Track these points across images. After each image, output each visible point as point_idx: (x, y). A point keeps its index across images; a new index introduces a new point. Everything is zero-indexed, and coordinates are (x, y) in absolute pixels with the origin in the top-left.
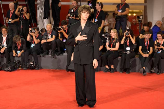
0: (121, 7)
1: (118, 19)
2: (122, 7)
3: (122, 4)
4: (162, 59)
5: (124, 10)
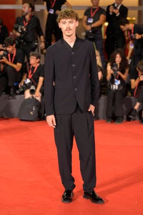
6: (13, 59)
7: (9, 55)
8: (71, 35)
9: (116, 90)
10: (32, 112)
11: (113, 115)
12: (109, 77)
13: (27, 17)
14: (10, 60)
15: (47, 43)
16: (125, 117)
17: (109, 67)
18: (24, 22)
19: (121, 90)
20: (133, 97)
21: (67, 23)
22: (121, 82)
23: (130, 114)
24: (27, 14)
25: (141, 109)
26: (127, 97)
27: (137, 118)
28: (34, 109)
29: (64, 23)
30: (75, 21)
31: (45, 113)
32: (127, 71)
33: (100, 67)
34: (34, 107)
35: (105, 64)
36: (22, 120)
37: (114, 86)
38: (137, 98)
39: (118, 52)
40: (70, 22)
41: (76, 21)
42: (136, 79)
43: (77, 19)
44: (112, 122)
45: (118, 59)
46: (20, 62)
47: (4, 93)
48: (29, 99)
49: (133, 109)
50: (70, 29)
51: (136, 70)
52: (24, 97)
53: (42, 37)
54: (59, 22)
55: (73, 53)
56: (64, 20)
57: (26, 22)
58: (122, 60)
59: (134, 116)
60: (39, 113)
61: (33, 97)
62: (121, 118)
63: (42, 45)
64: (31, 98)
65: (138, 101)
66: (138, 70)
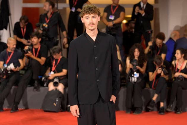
0: (113, 11)
1: (113, 31)
2: (115, 11)
3: (114, 7)
4: (183, 91)
5: (117, 16)
6: (38, 53)
7: (34, 50)
8: (94, 29)
9: (135, 83)
10: (55, 103)
11: (133, 106)
12: (128, 71)
13: (49, 15)
14: (34, 54)
15: (69, 38)
16: (144, 108)
17: (128, 61)
18: (46, 19)
19: (140, 82)
20: (151, 89)
21: (91, 18)
22: (139, 75)
23: (148, 104)
24: (48, 12)
25: (159, 100)
26: (145, 89)
27: (156, 109)
28: (57, 101)
29: (88, 18)
30: (97, 16)
31: (68, 104)
32: (145, 64)
33: (120, 60)
34: (57, 98)
35: (124, 58)
36: (46, 111)
37: (133, 78)
38: (155, 89)
39: (136, 47)
40: (93, 17)
41: (99, 16)
42: (153, 72)
43: (99, 14)
44: (131, 113)
45: (137, 53)
46: (44, 57)
47: (29, 85)
48: (53, 91)
49: (151, 100)
50: (93, 24)
51: (154, 64)
52: (48, 89)
53: (64, 33)
54: (83, 17)
55: (95, 46)
56: (87, 15)
57: (48, 19)
58: (140, 54)
59: (153, 107)
60: (62, 104)
61: (56, 89)
62: (140, 109)
63: (65, 40)
64: (55, 90)
65: (156, 93)
66: (155, 64)
